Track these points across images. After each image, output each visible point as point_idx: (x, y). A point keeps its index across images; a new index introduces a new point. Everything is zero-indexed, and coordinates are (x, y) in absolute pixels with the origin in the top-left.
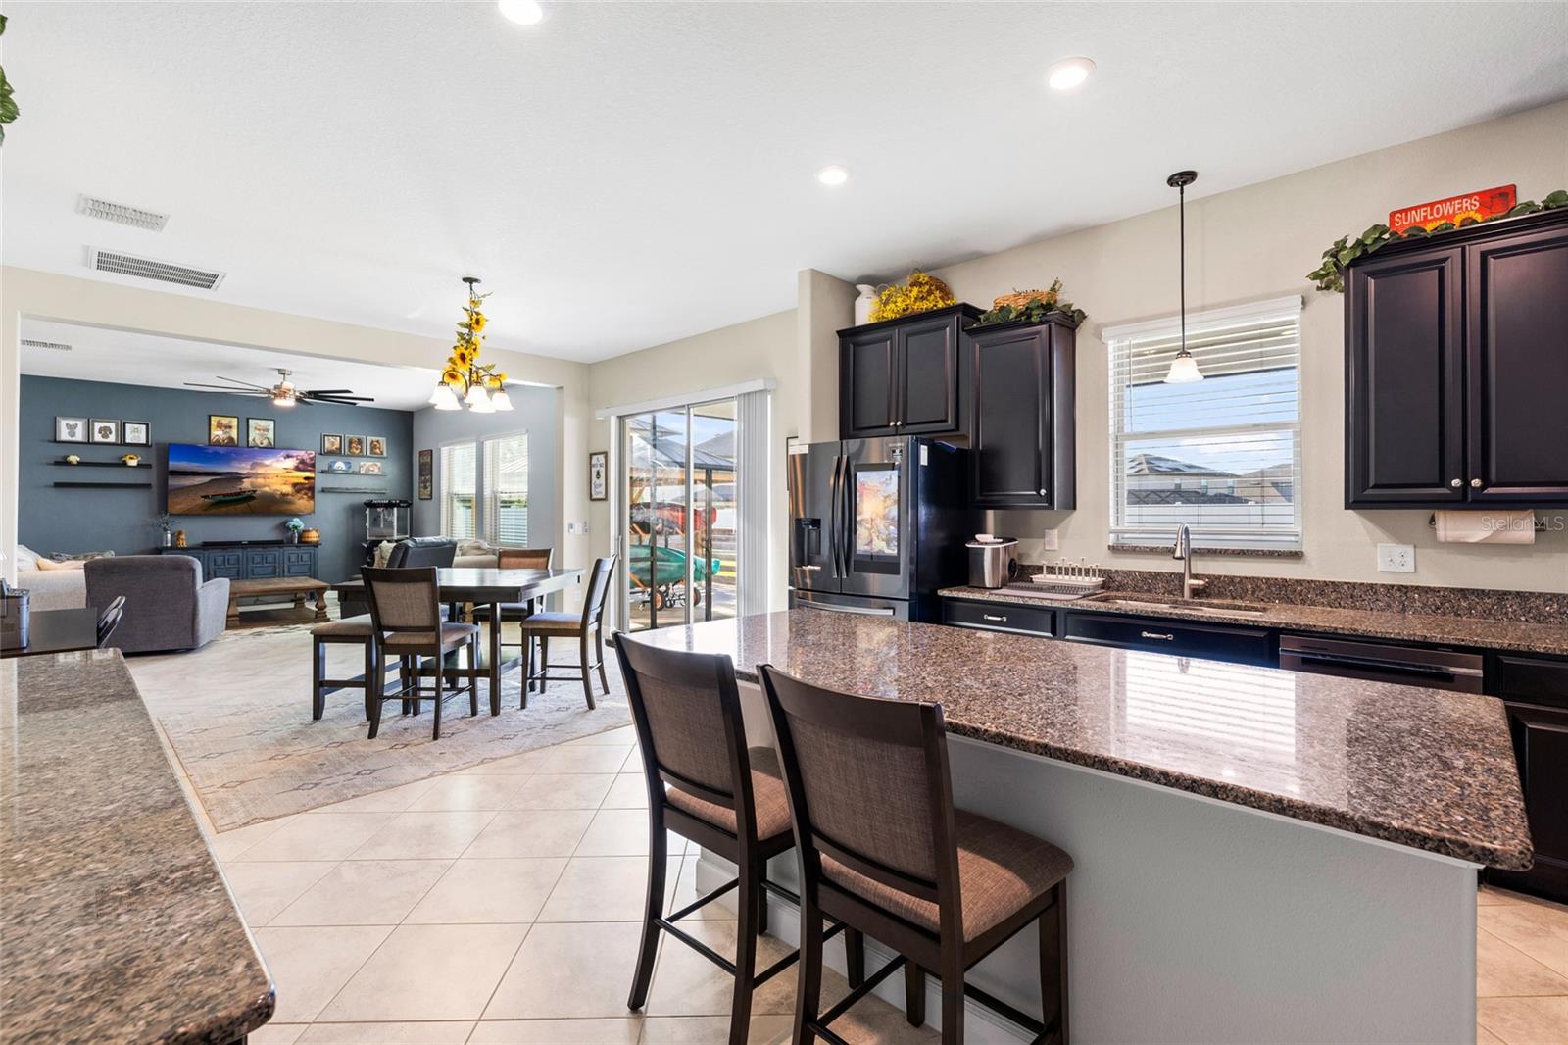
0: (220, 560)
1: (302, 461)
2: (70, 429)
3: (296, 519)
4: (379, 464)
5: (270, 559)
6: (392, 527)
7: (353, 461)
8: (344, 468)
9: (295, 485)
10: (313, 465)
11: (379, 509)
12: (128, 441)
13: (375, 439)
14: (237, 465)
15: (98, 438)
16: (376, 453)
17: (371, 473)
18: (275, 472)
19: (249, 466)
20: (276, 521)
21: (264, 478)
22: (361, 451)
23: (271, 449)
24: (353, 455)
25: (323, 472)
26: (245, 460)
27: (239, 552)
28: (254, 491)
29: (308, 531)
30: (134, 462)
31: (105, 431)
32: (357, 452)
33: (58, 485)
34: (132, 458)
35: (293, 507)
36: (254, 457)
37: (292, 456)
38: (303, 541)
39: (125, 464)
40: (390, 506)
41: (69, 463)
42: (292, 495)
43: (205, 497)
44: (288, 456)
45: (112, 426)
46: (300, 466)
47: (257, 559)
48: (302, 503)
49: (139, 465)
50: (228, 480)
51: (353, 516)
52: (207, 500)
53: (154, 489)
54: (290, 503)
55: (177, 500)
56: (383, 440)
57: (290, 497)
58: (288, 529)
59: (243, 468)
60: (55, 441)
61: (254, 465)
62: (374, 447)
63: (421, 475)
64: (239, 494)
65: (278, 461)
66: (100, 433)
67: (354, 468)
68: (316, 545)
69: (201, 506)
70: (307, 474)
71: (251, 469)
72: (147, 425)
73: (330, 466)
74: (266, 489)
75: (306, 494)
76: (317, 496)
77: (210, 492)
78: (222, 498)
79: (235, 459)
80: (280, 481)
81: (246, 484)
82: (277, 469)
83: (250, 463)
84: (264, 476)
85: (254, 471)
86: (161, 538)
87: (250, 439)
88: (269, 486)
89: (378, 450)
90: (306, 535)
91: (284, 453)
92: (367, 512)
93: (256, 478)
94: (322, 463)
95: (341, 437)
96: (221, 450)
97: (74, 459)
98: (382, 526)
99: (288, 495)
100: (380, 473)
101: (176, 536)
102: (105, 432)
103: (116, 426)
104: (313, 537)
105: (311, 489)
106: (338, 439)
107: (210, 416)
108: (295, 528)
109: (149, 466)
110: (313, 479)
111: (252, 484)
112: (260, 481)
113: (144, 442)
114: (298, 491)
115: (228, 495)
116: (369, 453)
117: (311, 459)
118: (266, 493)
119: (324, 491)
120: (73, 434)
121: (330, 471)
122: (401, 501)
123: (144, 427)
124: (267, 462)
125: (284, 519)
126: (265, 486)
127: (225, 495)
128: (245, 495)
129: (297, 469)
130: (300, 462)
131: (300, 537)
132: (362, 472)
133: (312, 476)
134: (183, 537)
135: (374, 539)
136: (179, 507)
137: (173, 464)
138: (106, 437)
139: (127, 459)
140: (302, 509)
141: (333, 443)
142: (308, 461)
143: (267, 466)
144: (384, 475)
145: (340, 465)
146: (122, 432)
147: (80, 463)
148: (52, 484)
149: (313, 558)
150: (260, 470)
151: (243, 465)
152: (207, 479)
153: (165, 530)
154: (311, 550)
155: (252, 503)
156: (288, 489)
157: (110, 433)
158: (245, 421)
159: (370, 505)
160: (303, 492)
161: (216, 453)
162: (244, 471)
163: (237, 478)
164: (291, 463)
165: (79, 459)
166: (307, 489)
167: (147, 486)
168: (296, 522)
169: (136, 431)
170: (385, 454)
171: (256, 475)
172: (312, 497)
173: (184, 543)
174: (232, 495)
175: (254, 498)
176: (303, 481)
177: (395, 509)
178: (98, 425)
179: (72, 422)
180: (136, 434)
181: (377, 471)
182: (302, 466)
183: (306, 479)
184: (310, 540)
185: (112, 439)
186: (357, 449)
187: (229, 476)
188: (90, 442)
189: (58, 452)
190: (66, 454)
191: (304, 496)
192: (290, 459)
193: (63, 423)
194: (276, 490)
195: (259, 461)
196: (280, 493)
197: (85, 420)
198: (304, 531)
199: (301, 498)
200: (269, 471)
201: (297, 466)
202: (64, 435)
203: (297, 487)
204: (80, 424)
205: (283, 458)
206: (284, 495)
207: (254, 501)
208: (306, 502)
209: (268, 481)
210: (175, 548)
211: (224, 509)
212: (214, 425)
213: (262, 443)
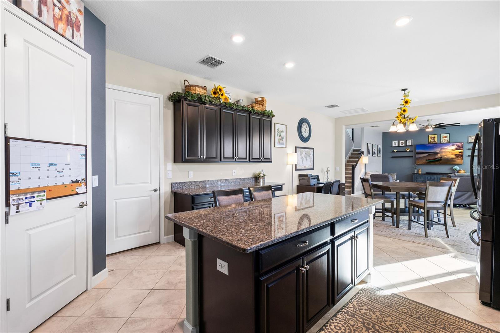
1: (459, 146)
2: (395, 143)
9: (456, 155)
10: (463, 147)
12: (407, 145)
14: (436, 149)
15: (401, 145)
18: (449, 151)
19: (439, 150)
20: (450, 167)
23: (448, 143)
25: (468, 149)
26: (438, 148)
28: (442, 158)
29: (460, 170)
30: (408, 151)
31: (402, 143)
33: (393, 157)
35: (455, 163)
36: (441, 146)
37: (454, 145)
39: (406, 151)
41: (394, 152)
42: (455, 158)
43: (426, 160)
45: (404, 141)
46: (458, 148)
48: (459, 161)
49: (410, 151)
52: (427, 161)
53: (414, 157)
54: (454, 161)
55: (418, 161)
58: (453, 169)
59: (438, 150)
60: (392, 147)
61: (441, 149)
64: (437, 159)
65: (449, 147)
69: (425, 163)
70: (461, 151)
71: (441, 150)
72: (412, 140)
74: (446, 157)
75: (460, 158)
77: (428, 159)
78: (431, 160)
79: (435, 148)
80: (450, 153)
81: (439, 155)
82: (450, 150)
84: (445, 152)
85: (441, 151)
86: (414, 171)
87: (441, 141)
88: (446, 156)
90: (460, 172)
91: (451, 144)
93: (442, 153)
96: (431, 145)
97: (395, 151)
99: (453, 158)
101: (418, 170)
105: (462, 156)
106: (475, 137)
108: (456, 169)
109: (412, 151)
110: (463, 152)
111: (441, 155)
112: (443, 154)
113: (411, 145)
114: (457, 157)
115: (433, 159)
117: (462, 145)
118: (445, 158)
119: (468, 156)
120: (395, 145)
123: (411, 141)
124: (446, 148)
125: (452, 166)
126: (445, 156)
127: (432, 159)
128: (438, 159)
129: (457, 149)
130: (458, 147)
131: (458, 172)
133: (463, 151)
134: (420, 171)
137: (418, 151)
138: (402, 144)
139: (407, 150)
140: (459, 163)
141: (473, 139)
142: (461, 146)
143: (445, 149)
146: (406, 143)
147: (397, 152)
150: (443, 151)
151: (438, 149)
152: (427, 154)
153: (415, 169)
156: (453, 156)
158: (440, 135)
160: (459, 157)
161: (429, 146)
162: (438, 151)
163: (436, 153)
164: (454, 147)
165: (396, 151)
167: (412, 157)
168: (457, 167)
169: (409, 142)
171: (442, 152)
172: (463, 159)
174: (435, 159)
175: (441, 160)
176: (459, 153)
178: (401, 142)
179: (395, 142)
180: (409, 143)
182: (459, 148)
185: (404, 145)
187: (434, 153)
188: (399, 146)
189: (392, 149)
190: (393, 150)
191: (460, 159)
192: (454, 146)
193: (394, 142)
194: (449, 157)
195: (443, 148)
196: (450, 158)
197: (398, 141)
198: (459, 170)
199: (459, 159)
200: (446, 151)
201: (457, 148)
202: (394, 145)
203: (457, 155)
204: (397, 142)
205: (451, 146)
206: (452, 158)
207: (442, 161)
208: (461, 161)
209: (446, 154)
210: (418, 174)
211: (432, 164)
212: (430, 138)
213: (445, 142)
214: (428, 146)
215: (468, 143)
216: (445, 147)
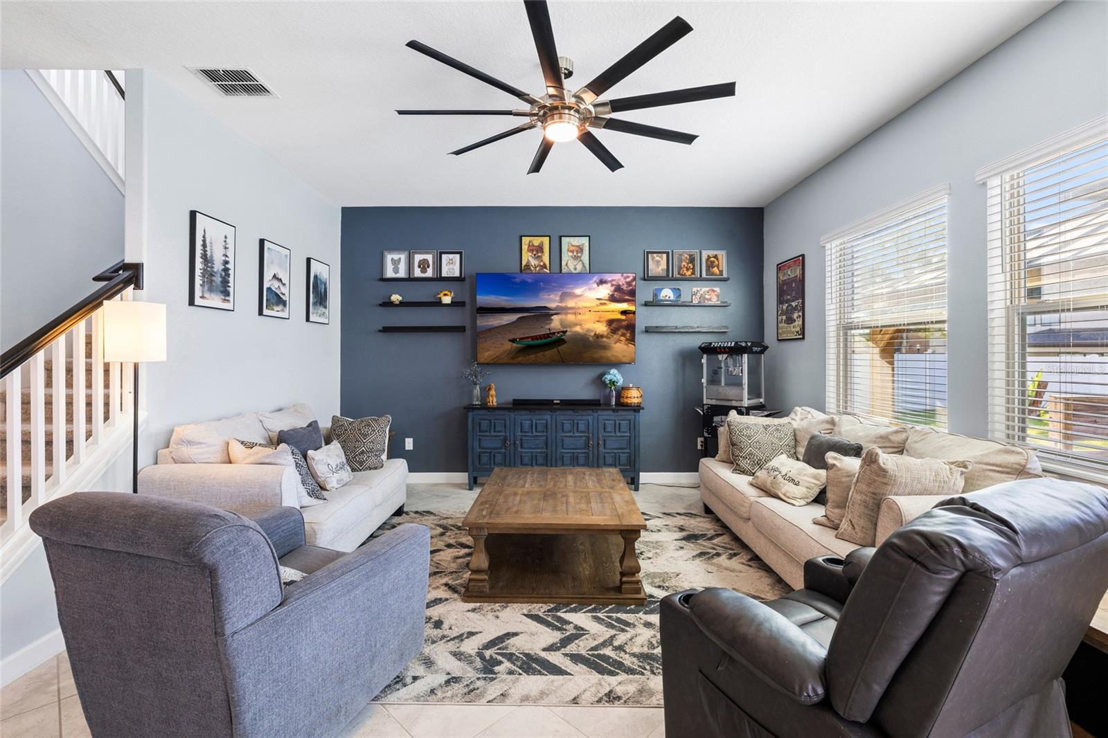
0: (527, 424)
1: (618, 288)
2: (395, 264)
3: (613, 371)
4: (717, 290)
5: (582, 427)
6: (740, 384)
7: (683, 286)
8: (672, 298)
9: (610, 322)
10: (632, 293)
11: (720, 357)
12: (444, 274)
13: (712, 253)
14: (547, 297)
15: (418, 273)
16: (713, 274)
17: (707, 303)
18: (587, 305)
19: (558, 299)
20: (590, 372)
21: (575, 314)
22: (693, 273)
23: (585, 275)
24: (684, 279)
25: (646, 304)
26: (552, 290)
27: (547, 416)
28: (564, 332)
29: (628, 388)
30: (447, 300)
31: (422, 263)
32: (689, 273)
33: (386, 330)
34: (445, 295)
35: (608, 354)
36: (562, 286)
37: (606, 282)
38: (622, 405)
39: (439, 303)
40: (736, 351)
41: (391, 304)
42: (607, 337)
43: (513, 341)
44: (602, 282)
45: (429, 257)
46: (617, 295)
47: (567, 426)
48: (619, 348)
49: (453, 303)
50: (537, 318)
51: (684, 365)
52: (514, 345)
53: (468, 332)
54: (605, 347)
56: (722, 254)
57: (605, 339)
58: (604, 384)
59: (551, 300)
60: (383, 280)
61: (564, 296)
62: (710, 265)
63: (780, 301)
64: (548, 336)
65: (590, 289)
66: (419, 267)
67: (685, 298)
68: (637, 408)
70: (626, 306)
71: (561, 301)
72: (460, 253)
73: (655, 295)
74: (578, 329)
75: (623, 335)
76: (639, 338)
78: (530, 341)
79: (543, 289)
80: (593, 316)
81: (556, 323)
82: (590, 300)
83: (560, 293)
84: (575, 311)
85: (563, 305)
87: (564, 263)
88: (581, 325)
89: (715, 270)
90: (626, 393)
91: (596, 278)
92: (704, 361)
93: (567, 314)
94: (645, 292)
95: (668, 253)
97: (396, 298)
98: (723, 384)
99: (602, 336)
100: (718, 303)
101: (486, 391)
102: (424, 265)
103: (433, 258)
104: (634, 396)
105: (631, 327)
106: (665, 255)
108: (613, 383)
109: (462, 303)
111: (562, 323)
112: (571, 318)
113: (458, 275)
114: (614, 331)
115: (536, 338)
116: (704, 275)
117: (629, 284)
118: (577, 334)
119: (648, 330)
120: (396, 270)
121: (654, 303)
122: (754, 344)
123: (457, 256)
124: (578, 291)
125: (599, 370)
126: (576, 325)
127: (533, 338)
128: (554, 338)
129: (613, 299)
130: (615, 291)
131: (619, 396)
132: (695, 302)
133: (632, 308)
135: (713, 402)
136: (487, 354)
137: (484, 299)
138: (424, 271)
139: (441, 296)
140: (620, 356)
141: (658, 264)
142: (625, 287)
143: (577, 297)
144: (724, 306)
145: (667, 293)
146: (438, 264)
147: (402, 304)
148: (380, 329)
149: (633, 427)
150: (570, 303)
151: (553, 297)
152: (514, 317)
153: (476, 384)
154: (630, 415)
155: (562, 348)
156: (602, 328)
157: (428, 267)
158: (558, 240)
159: (708, 350)
160: (620, 333)
161: (524, 283)
162: (553, 305)
163: (544, 314)
164: (605, 291)
165: (400, 298)
166: (625, 327)
167: (461, 328)
168: (614, 375)
169: (451, 262)
170: (725, 275)
171: (566, 310)
172: (632, 340)
173: (493, 401)
174: (540, 337)
177: (745, 356)
178: (418, 258)
179: (396, 257)
180: (451, 266)
181: (714, 301)
182: (619, 294)
183: (624, 312)
184: (629, 401)
185: (429, 273)
186: (688, 270)
187: (537, 313)
188: (410, 279)
189: (382, 292)
190: (388, 293)
191: (622, 338)
192: (604, 285)
193: (389, 257)
194: (589, 330)
195: (569, 291)
196: (593, 334)
197: (407, 253)
198: (623, 388)
199: (619, 341)
200: (581, 304)
201: (612, 295)
202: (390, 273)
203: (614, 325)
204: (403, 257)
205: (595, 285)
206: (598, 336)
207: (565, 345)
208: (626, 347)
209: (579, 317)
210: (484, 407)
211: (532, 357)
212: (525, 247)
213: (575, 269)
214: (518, 280)
215: (645, 280)
216: (576, 286)
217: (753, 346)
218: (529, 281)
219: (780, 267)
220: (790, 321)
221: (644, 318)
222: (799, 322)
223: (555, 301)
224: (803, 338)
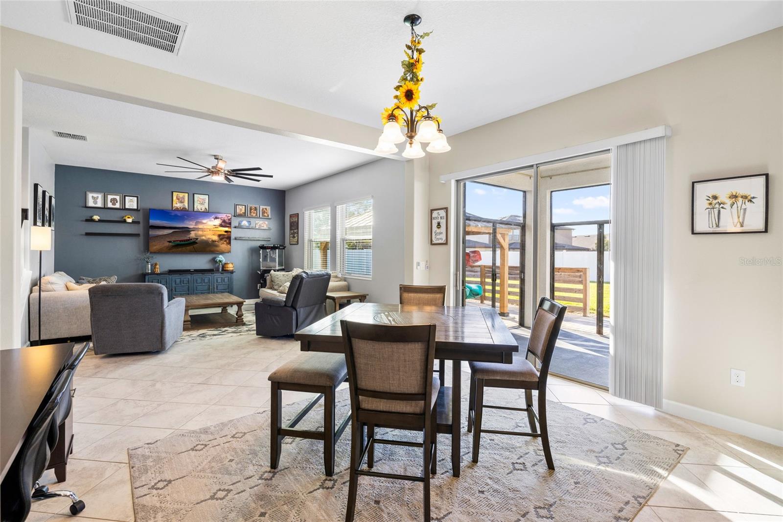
0: (178, 281)
1: (224, 221)
2: (94, 199)
3: (220, 256)
4: (267, 223)
5: (206, 281)
6: (275, 261)
7: (252, 220)
8: (247, 225)
9: (219, 236)
10: (230, 224)
11: (267, 250)
12: (127, 207)
13: (264, 207)
14: (188, 223)
15: (110, 205)
16: (265, 216)
17: (262, 228)
18: (209, 227)
19: (194, 224)
20: (209, 257)
21: (202, 231)
22: (256, 215)
23: (206, 214)
24: (252, 217)
25: (235, 227)
26: (191, 220)
27: (189, 276)
28: (197, 239)
29: (228, 264)
30: (130, 220)
31: (113, 200)
32: (255, 215)
33: (87, 234)
34: (129, 218)
35: (218, 249)
36: (197, 218)
37: (218, 218)
38: (224, 270)
39: (125, 221)
40: (274, 248)
41: (93, 221)
42: (217, 242)
43: (170, 242)
44: (216, 218)
45: (118, 198)
46: (223, 224)
47: (199, 281)
48: (223, 246)
49: (133, 222)
50: (183, 232)
51: (252, 255)
52: (171, 244)
53: (142, 237)
54: (217, 246)
55: (154, 243)
56: (269, 208)
57: (217, 243)
58: (216, 262)
59: (191, 225)
60: (86, 207)
61: (197, 223)
62: (264, 212)
63: (291, 229)
64: (188, 240)
65: (210, 221)
66: (111, 202)
67: (253, 225)
68: (232, 272)
69: (167, 247)
70: (227, 229)
71: (196, 225)
72: (137, 197)
73: (239, 224)
74: (204, 238)
75: (225, 241)
76: (232, 241)
77: (173, 239)
78: (179, 242)
79: (187, 219)
80: (211, 232)
81: (193, 235)
82: (210, 225)
83: (195, 222)
84: (203, 230)
85: (197, 227)
86: (145, 267)
87: (195, 206)
88: (205, 236)
89: (266, 214)
90: (227, 266)
91: (213, 216)
92: (261, 252)
93: (198, 231)
94: (235, 222)
95: (245, 206)
96: (179, 214)
97: (96, 218)
98: (269, 261)
99: (215, 241)
100: (267, 228)
101: (154, 266)
102: (114, 201)
103: (120, 198)
104: (230, 267)
105: (229, 238)
106: (244, 207)
107: (172, 192)
108: (220, 261)
109: (138, 223)
110: (230, 232)
111: (195, 235)
112: (200, 233)
113: (136, 208)
114: (221, 239)
115: (182, 241)
116: (261, 216)
117: (229, 220)
118: (203, 240)
119: (236, 239)
120: (95, 202)
121: (239, 227)
122: (280, 246)
123: (136, 198)
124: (204, 221)
125: (214, 256)
126: (203, 236)
127: (180, 241)
128: (192, 241)
129: (221, 226)
130: (222, 222)
131: (223, 267)
132: (257, 227)
133: (230, 230)
134: (158, 266)
135: (265, 268)
136: (155, 247)
137: (152, 222)
138: (114, 204)
139: (126, 218)
140: (223, 250)
141: (241, 210)
142: (227, 221)
143: (204, 223)
144: (269, 229)
145: (245, 223)
146: (123, 202)
147: (100, 221)
148: (84, 233)
149: (230, 280)
150: (200, 226)
151: (191, 223)
152: (171, 231)
153: (148, 263)
154: (229, 275)
155: (195, 246)
156: (215, 238)
157: (117, 202)
159: (263, 247)
160: (224, 240)
161: (176, 216)
162: (191, 227)
163: (187, 230)
164: (217, 222)
165: (99, 218)
166: (226, 238)
167: (137, 235)
168: (221, 258)
169: (131, 201)
170: (270, 217)
171: (198, 229)
172: (229, 243)
173: (158, 271)
174: (184, 241)
175: (196, 243)
176: (224, 233)
177: (277, 250)
178: (110, 197)
179: (95, 195)
180: (131, 203)
181: (265, 227)
182: (226, 223)
183: (226, 232)
184: (228, 269)
185: (118, 206)
186: (254, 213)
187: (184, 230)
188: (105, 208)
189: (86, 214)
190: (92, 215)
191: (225, 242)
192: (218, 220)
193: (90, 195)
194: (209, 238)
195: (200, 221)
196: (211, 240)
197: (103, 194)
198: (225, 264)
199: (223, 243)
200: (205, 227)
201: (221, 224)
202: (91, 203)
203: (221, 237)
204: (100, 196)
205: (213, 219)
206: (213, 241)
207: (197, 245)
208: (226, 246)
209: (205, 233)
210: (153, 273)
211: (180, 249)
212: (175, 198)
213: (201, 209)
215: (235, 216)
216: (204, 219)
217: (281, 247)
218: (179, 215)
219: (291, 216)
220: (294, 237)
221: (235, 233)
222: (296, 238)
223: (192, 225)
224: (298, 244)
